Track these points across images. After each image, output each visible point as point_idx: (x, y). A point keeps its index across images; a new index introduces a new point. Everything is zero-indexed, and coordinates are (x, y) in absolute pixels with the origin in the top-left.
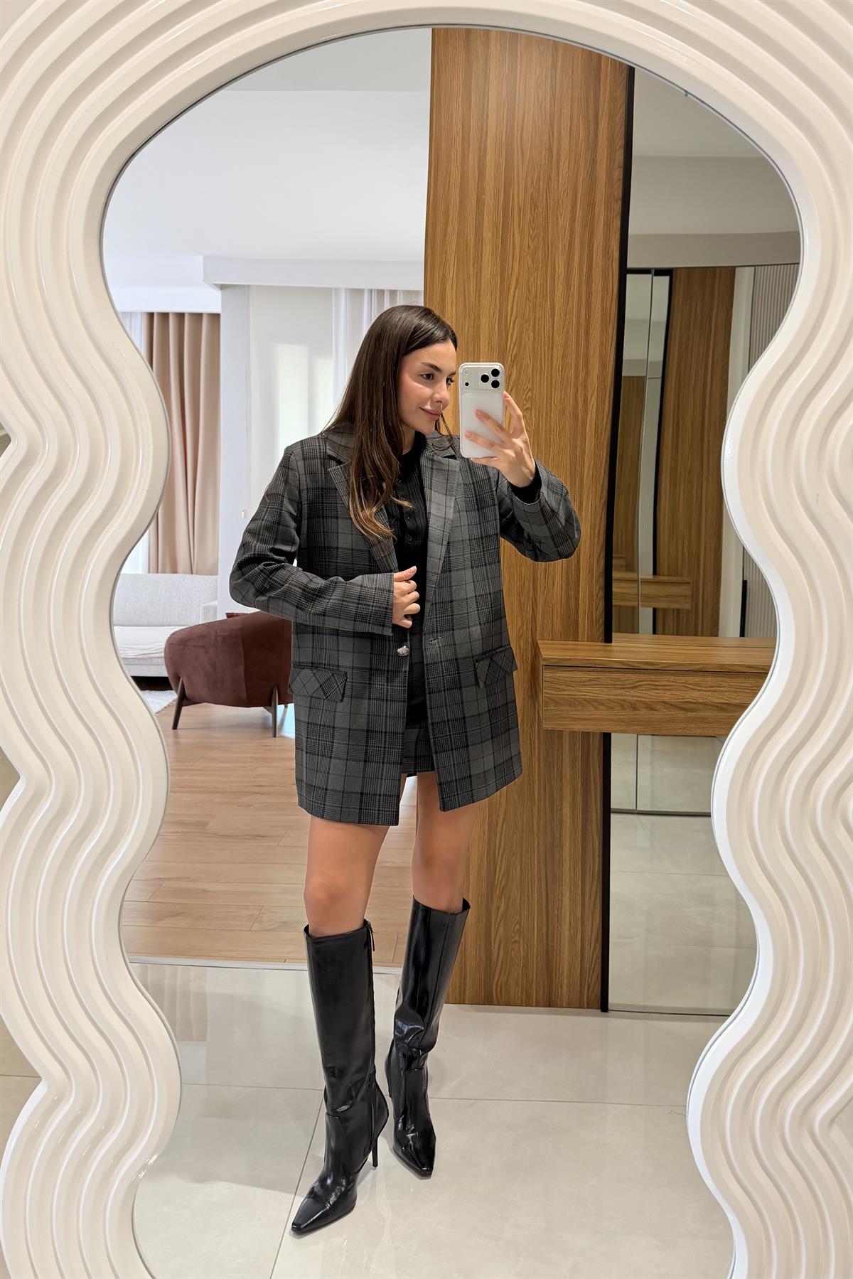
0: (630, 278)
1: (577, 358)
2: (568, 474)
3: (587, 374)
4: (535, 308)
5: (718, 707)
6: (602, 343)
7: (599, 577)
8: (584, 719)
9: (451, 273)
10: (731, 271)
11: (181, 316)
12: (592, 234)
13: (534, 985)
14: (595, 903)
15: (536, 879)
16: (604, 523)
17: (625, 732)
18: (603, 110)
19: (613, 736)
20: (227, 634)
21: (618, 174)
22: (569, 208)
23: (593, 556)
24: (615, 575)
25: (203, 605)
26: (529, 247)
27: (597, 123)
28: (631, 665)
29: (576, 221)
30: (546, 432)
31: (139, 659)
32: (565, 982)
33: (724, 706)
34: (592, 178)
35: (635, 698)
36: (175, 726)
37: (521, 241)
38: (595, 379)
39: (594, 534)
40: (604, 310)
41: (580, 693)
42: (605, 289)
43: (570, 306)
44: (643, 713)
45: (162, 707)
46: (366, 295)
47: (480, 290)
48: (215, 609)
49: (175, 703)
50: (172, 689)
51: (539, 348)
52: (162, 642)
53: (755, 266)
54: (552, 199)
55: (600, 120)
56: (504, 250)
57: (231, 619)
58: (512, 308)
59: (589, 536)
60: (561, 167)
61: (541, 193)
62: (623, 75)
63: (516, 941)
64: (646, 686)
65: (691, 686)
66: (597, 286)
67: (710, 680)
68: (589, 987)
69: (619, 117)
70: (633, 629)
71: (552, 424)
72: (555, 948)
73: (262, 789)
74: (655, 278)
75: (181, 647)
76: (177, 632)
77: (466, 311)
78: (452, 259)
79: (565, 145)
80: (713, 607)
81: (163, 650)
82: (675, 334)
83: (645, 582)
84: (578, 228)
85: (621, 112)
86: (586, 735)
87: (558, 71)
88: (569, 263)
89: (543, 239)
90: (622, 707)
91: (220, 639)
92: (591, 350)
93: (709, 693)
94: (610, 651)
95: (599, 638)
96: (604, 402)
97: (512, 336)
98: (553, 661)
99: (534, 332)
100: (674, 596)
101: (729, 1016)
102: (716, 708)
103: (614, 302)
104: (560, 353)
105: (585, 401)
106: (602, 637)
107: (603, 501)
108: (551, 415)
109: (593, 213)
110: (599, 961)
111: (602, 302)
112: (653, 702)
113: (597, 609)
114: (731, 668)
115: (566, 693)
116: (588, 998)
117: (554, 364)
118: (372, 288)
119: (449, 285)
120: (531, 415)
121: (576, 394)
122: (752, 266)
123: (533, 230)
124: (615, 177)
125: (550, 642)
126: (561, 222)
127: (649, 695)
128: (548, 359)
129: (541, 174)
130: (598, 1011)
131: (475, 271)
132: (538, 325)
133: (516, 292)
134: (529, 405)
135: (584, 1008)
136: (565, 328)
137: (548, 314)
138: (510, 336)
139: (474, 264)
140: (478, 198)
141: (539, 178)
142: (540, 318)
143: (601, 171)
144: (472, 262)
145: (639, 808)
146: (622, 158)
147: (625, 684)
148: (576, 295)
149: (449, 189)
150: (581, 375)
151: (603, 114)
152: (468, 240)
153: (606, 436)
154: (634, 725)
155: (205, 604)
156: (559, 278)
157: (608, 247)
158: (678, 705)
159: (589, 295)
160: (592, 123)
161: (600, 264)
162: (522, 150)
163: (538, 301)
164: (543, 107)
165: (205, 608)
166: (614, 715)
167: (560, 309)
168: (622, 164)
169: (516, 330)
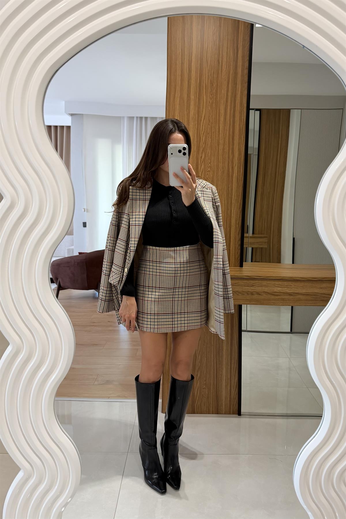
1: (229, 150)
2: (226, 198)
3: (233, 156)
4: (211, 128)
5: (289, 294)
6: (239, 143)
7: (239, 241)
9: (177, 113)
10: (288, 111)
12: (235, 96)
13: (211, 405)
14: (235, 372)
15: (212, 363)
16: (241, 219)
17: (248, 304)
18: (240, 45)
20: (79, 261)
21: (246, 71)
22: (226, 85)
23: (236, 232)
26: (209, 102)
28: (252, 277)
29: (229, 92)
30: (216, 181)
32: (224, 403)
33: (292, 294)
34: (236, 73)
35: (253, 290)
36: (57, 297)
37: (206, 100)
38: (236, 159)
39: (237, 223)
40: (240, 130)
42: (240, 120)
43: (226, 127)
44: (256, 296)
46: (135, 119)
47: (189, 120)
48: (73, 250)
49: (56, 289)
50: (54, 283)
51: (213, 145)
53: (301, 109)
54: (219, 82)
55: (239, 49)
56: (199, 103)
57: (80, 255)
58: (202, 128)
59: (235, 224)
60: (223, 68)
61: (215, 79)
62: (248, 31)
63: (204, 388)
64: (257, 285)
65: (276, 285)
66: (237, 119)
67: (286, 283)
68: (233, 405)
69: (246, 48)
71: (219, 177)
72: (220, 390)
73: (95, 324)
74: (255, 112)
75: (58, 266)
76: (55, 260)
78: (177, 107)
79: (225, 60)
82: (263, 136)
84: (230, 94)
85: (248, 45)
87: (222, 28)
88: (226, 109)
89: (215, 99)
90: (248, 294)
91: (76, 263)
92: (235, 147)
93: (286, 289)
94: (242, 271)
96: (240, 168)
99: (211, 138)
100: (260, 243)
103: (244, 126)
104: (222, 147)
105: (233, 167)
106: (239, 265)
107: (240, 209)
108: (218, 174)
109: (236, 87)
110: (237, 396)
111: (239, 125)
112: (260, 292)
113: (237, 253)
114: (295, 278)
116: (233, 409)
117: (220, 152)
118: (138, 116)
120: (210, 173)
121: (228, 165)
123: (211, 95)
124: (245, 72)
126: (223, 91)
127: (259, 289)
128: (217, 150)
129: (215, 72)
130: (237, 415)
131: (187, 112)
132: (213, 135)
133: (204, 122)
134: (209, 169)
135: (231, 414)
136: (224, 136)
137: (217, 130)
138: (201, 140)
139: (186, 109)
140: (188, 81)
141: (214, 72)
142: (214, 132)
143: (240, 70)
144: (186, 108)
145: (248, 329)
146: (248, 65)
147: (249, 285)
148: (228, 122)
149: (176, 77)
150: (231, 157)
151: (240, 46)
152: (184, 99)
153: (242, 183)
154: (252, 301)
155: (68, 248)
156: (221, 115)
157: (242, 102)
158: (271, 293)
159: (234, 123)
160: (236, 50)
161: (239, 109)
162: (207, 61)
163: (213, 125)
164: (216, 43)
165: (68, 250)
166: (245, 297)
167: (222, 128)
168: (248, 67)
169: (204, 138)
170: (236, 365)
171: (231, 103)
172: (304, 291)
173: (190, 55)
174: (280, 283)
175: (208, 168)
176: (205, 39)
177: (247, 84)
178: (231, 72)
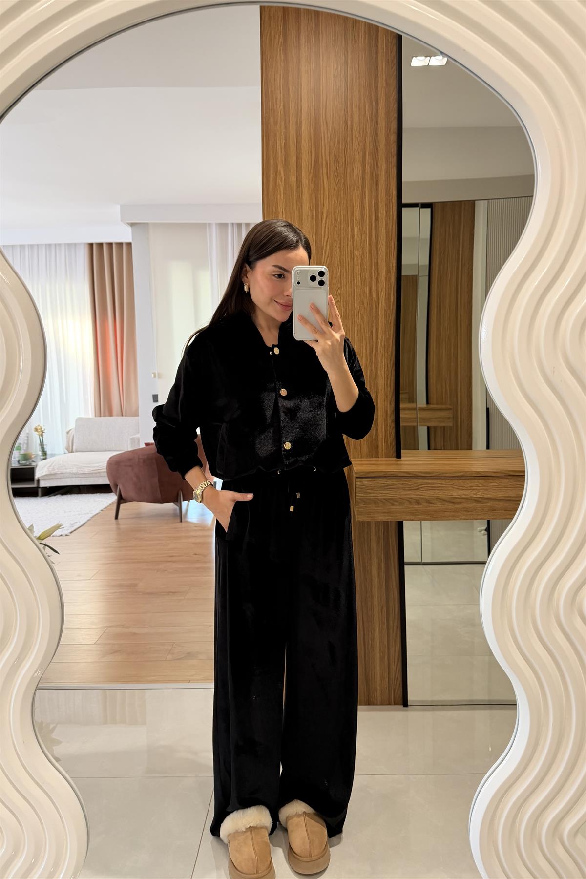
0: (405, 210)
1: (371, 265)
2: (368, 345)
3: (378, 276)
4: (340, 231)
5: (475, 500)
6: (387, 254)
7: (391, 413)
8: (385, 513)
9: (281, 209)
10: (472, 204)
11: (110, 245)
12: (377, 178)
14: (396, 634)
16: (393, 378)
17: (412, 520)
19: (405, 522)
20: (146, 457)
21: (393, 137)
22: (361, 162)
23: (387, 400)
24: (402, 406)
25: (130, 437)
26: (334, 189)
27: (377, 103)
28: (415, 475)
29: (366, 172)
30: (351, 317)
31: (92, 473)
32: (378, 687)
33: (480, 499)
34: (376, 142)
35: (419, 496)
36: (116, 517)
37: (329, 185)
38: (383, 279)
39: (387, 385)
40: (387, 232)
41: (381, 495)
42: (387, 216)
43: (364, 227)
44: (424, 506)
45: (108, 504)
46: (229, 227)
47: (302, 219)
48: (138, 439)
49: (116, 501)
50: (113, 493)
51: (344, 259)
52: (104, 462)
53: (488, 199)
54: (348, 156)
55: (379, 100)
56: (317, 191)
57: (148, 447)
58: (325, 232)
59: (384, 387)
60: (354, 134)
61: (341, 152)
62: (394, 68)
64: (425, 488)
65: (456, 487)
66: (382, 215)
67: (470, 482)
68: (394, 690)
69: (392, 98)
70: (415, 447)
71: (355, 311)
72: (371, 665)
73: (173, 559)
74: (421, 210)
75: (116, 465)
76: (114, 456)
78: (282, 197)
79: (356, 118)
80: (468, 425)
81: (105, 467)
82: (436, 246)
83: (422, 409)
84: (367, 176)
85: (394, 94)
86: (386, 524)
87: (349, 65)
88: (362, 200)
89: (344, 184)
90: (410, 503)
91: (141, 460)
92: (380, 260)
93: (470, 491)
94: (401, 464)
95: (392, 455)
96: (390, 294)
98: (362, 473)
99: (340, 248)
100: (441, 418)
102: (474, 501)
103: (394, 226)
104: (359, 262)
105: (377, 294)
106: (395, 454)
107: (392, 362)
108: (354, 305)
109: (377, 164)
110: (401, 673)
111: (386, 225)
112: (431, 498)
113: (390, 435)
114: (483, 473)
115: (372, 495)
116: (394, 697)
117: (355, 270)
118: (234, 222)
121: (370, 290)
122: (485, 200)
123: (337, 178)
124: (391, 139)
125: (360, 459)
126: (355, 171)
127: (428, 494)
128: (351, 266)
129: (341, 139)
130: (402, 706)
132: (343, 243)
133: (327, 221)
135: (392, 705)
136: (362, 245)
137: (350, 233)
138: (324, 251)
139: (296, 201)
140: (297, 157)
141: (339, 142)
142: (344, 238)
143: (382, 137)
145: (424, 561)
146: (395, 126)
147: (411, 487)
148: (368, 221)
149: (276, 150)
150: (374, 277)
151: (381, 94)
152: (292, 185)
153: (393, 317)
154: (419, 515)
155: (132, 437)
156: (356, 210)
157: (388, 187)
158: (448, 499)
159: (377, 221)
160: (374, 103)
161: (384, 199)
162: (327, 122)
163: (342, 226)
164: (340, 92)
165: (131, 439)
166: (405, 508)
167: (358, 232)
168: (396, 131)
169: (328, 248)
170: (397, 623)
171: (371, 190)
172: (500, 494)
173: (298, 115)
174: (460, 482)
175: (338, 296)
176: (323, 86)
177: (395, 158)
178: (368, 139)
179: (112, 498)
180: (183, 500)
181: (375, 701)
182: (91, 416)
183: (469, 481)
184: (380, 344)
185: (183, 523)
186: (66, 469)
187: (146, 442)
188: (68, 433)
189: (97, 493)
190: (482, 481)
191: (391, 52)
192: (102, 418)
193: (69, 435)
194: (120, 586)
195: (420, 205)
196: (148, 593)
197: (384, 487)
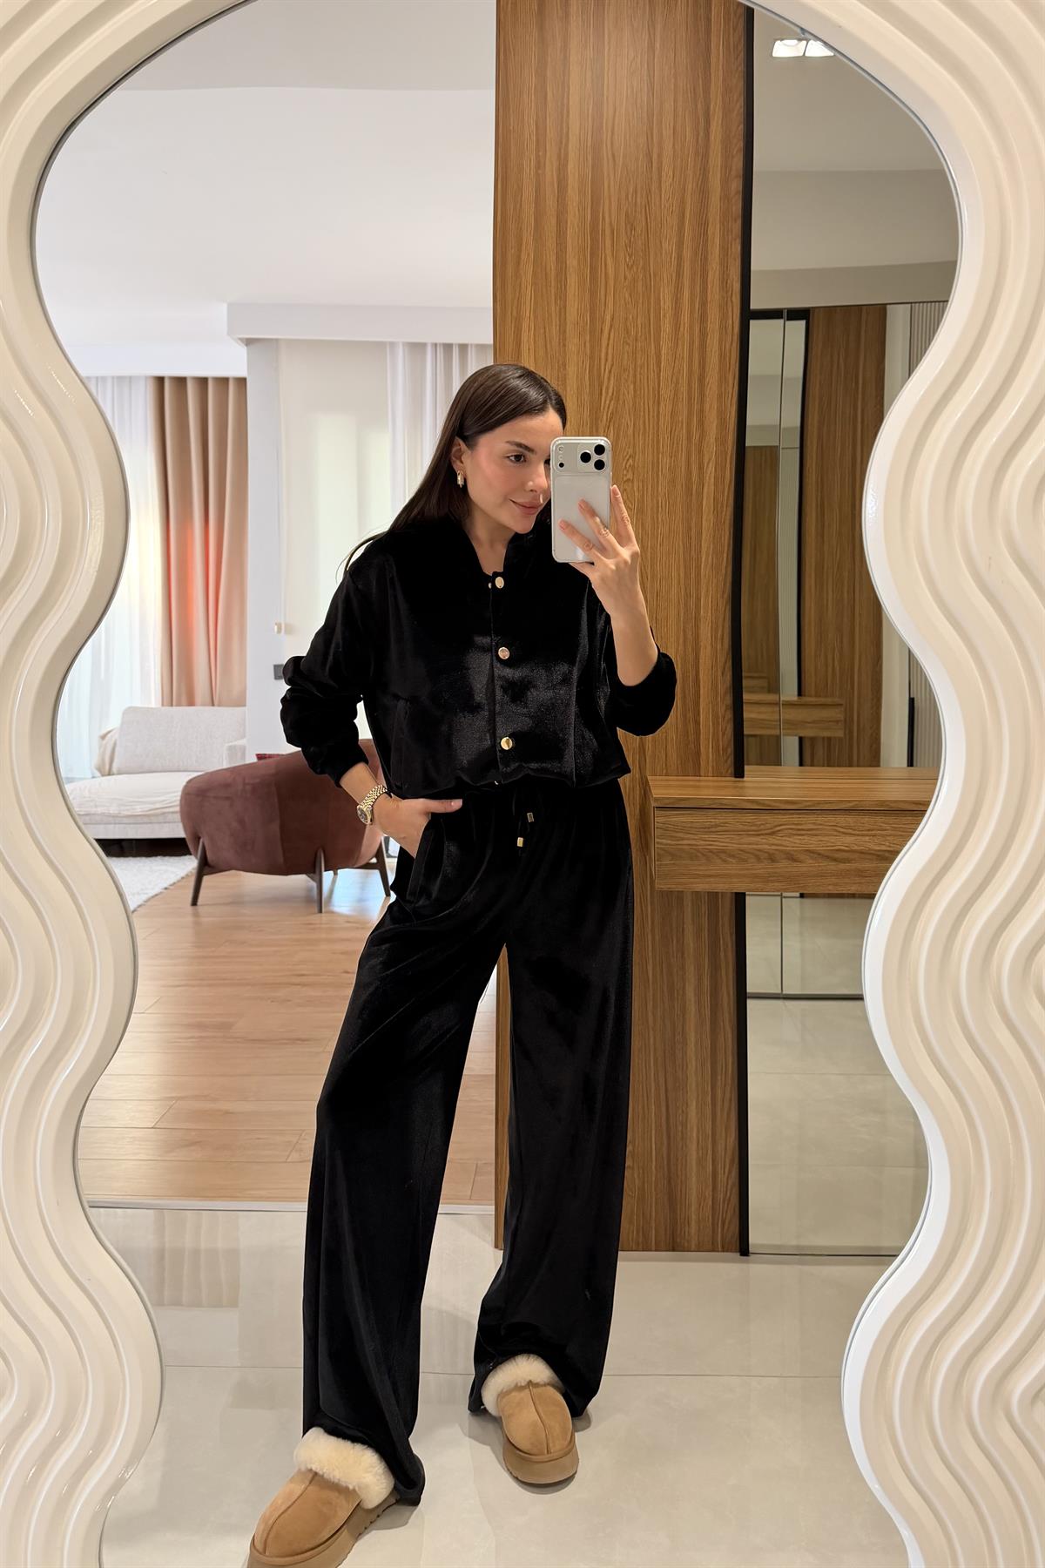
0: (755, 325)
1: (690, 415)
2: (682, 562)
3: (703, 434)
4: (634, 353)
5: (878, 856)
6: (720, 396)
7: (726, 693)
8: (710, 876)
9: (527, 311)
10: (881, 310)
11: (203, 382)
12: (705, 260)
13: (653, 1222)
14: (728, 1114)
16: (728, 624)
17: (764, 895)
18: (716, 104)
19: (749, 897)
20: (257, 780)
21: (736, 185)
22: (676, 228)
23: (716, 667)
25: (227, 745)
26: (625, 278)
27: (708, 122)
28: (769, 806)
29: (685, 247)
30: (652, 509)
31: (148, 815)
32: (693, 1217)
33: (887, 854)
34: (703, 193)
35: (773, 847)
36: (194, 902)
37: (616, 270)
38: (713, 441)
39: (716, 638)
40: (722, 356)
41: (703, 842)
42: (723, 328)
43: (680, 347)
44: (784, 866)
45: (179, 877)
46: (429, 350)
47: (565, 331)
48: (243, 749)
49: (195, 872)
50: (191, 854)
51: (642, 404)
52: (177, 792)
53: (911, 303)
54: (653, 217)
55: (711, 117)
56: (594, 280)
57: (262, 761)
58: (607, 354)
59: (710, 642)
60: (664, 179)
61: (639, 209)
64: (786, 831)
65: (842, 830)
66: (713, 323)
68: (723, 1223)
69: (736, 112)
70: (772, 757)
71: (660, 499)
72: (679, 1173)
73: (304, 979)
74: (788, 323)
75: (200, 797)
76: (195, 778)
77: (547, 357)
78: (528, 293)
79: (668, 149)
80: (872, 735)
81: (178, 803)
82: (814, 391)
83: (789, 705)
84: (687, 254)
85: (739, 106)
86: (714, 896)
87: (657, 53)
88: (677, 299)
89: (644, 267)
90: (759, 859)
91: (248, 788)
92: (707, 406)
94: (742, 788)
95: (727, 772)
96: (723, 468)
97: (607, 388)
98: (667, 801)
99: (635, 383)
100: (823, 721)
101: (896, 1256)
102: (875, 857)
103: (734, 345)
104: (669, 407)
105: (701, 468)
106: (731, 770)
107: (726, 596)
108: (658, 487)
109: (705, 233)
110: (736, 1191)
111: (720, 341)
112: (796, 851)
113: (724, 734)
114: (892, 805)
115: (685, 842)
116: (722, 1235)
117: (661, 423)
118: (438, 342)
119: (525, 326)
120: (633, 487)
121: (689, 461)
122: (906, 303)
123: (630, 257)
124: (733, 187)
125: (664, 777)
126: (665, 245)
127: (792, 843)
128: (653, 417)
129: (639, 187)
130: (738, 1254)
131: (558, 308)
132: (640, 374)
133: (612, 335)
134: (630, 476)
135: (718, 1251)
136: (674, 379)
137: (653, 361)
138: (604, 388)
139: (555, 299)
140: (558, 218)
141: (636, 191)
142: (642, 366)
143: (715, 182)
144: (553, 297)
146: (740, 165)
147: (761, 830)
148: (687, 336)
149: (521, 205)
150: (696, 436)
151: (715, 106)
152: (548, 268)
153: (728, 513)
154: (772, 882)
155: (230, 744)
156: (664, 316)
157: (725, 276)
158: (827, 854)
159: (703, 335)
160: (702, 120)
161: (717, 297)
162: (613, 156)
163: (639, 344)
164: (639, 101)
165: (230, 748)
166: (748, 869)
167: (668, 353)
168: (741, 173)
169: (612, 382)
170: (731, 1093)
171: (693, 281)
173: (561, 143)
174: (850, 820)
175: (628, 471)
177: (739, 222)
178: (690, 187)
179: (189, 864)
180: (326, 871)
181: (686, 1244)
182: (153, 705)
183: (866, 819)
184: (703, 559)
185: (323, 915)
186: (96, 806)
187: (258, 753)
188: (103, 737)
189: (156, 855)
190: (891, 820)
191: (734, 30)
192: (175, 709)
193: (104, 742)
194: (200, 1026)
195: (785, 314)
196: (254, 1041)
197: (709, 828)
